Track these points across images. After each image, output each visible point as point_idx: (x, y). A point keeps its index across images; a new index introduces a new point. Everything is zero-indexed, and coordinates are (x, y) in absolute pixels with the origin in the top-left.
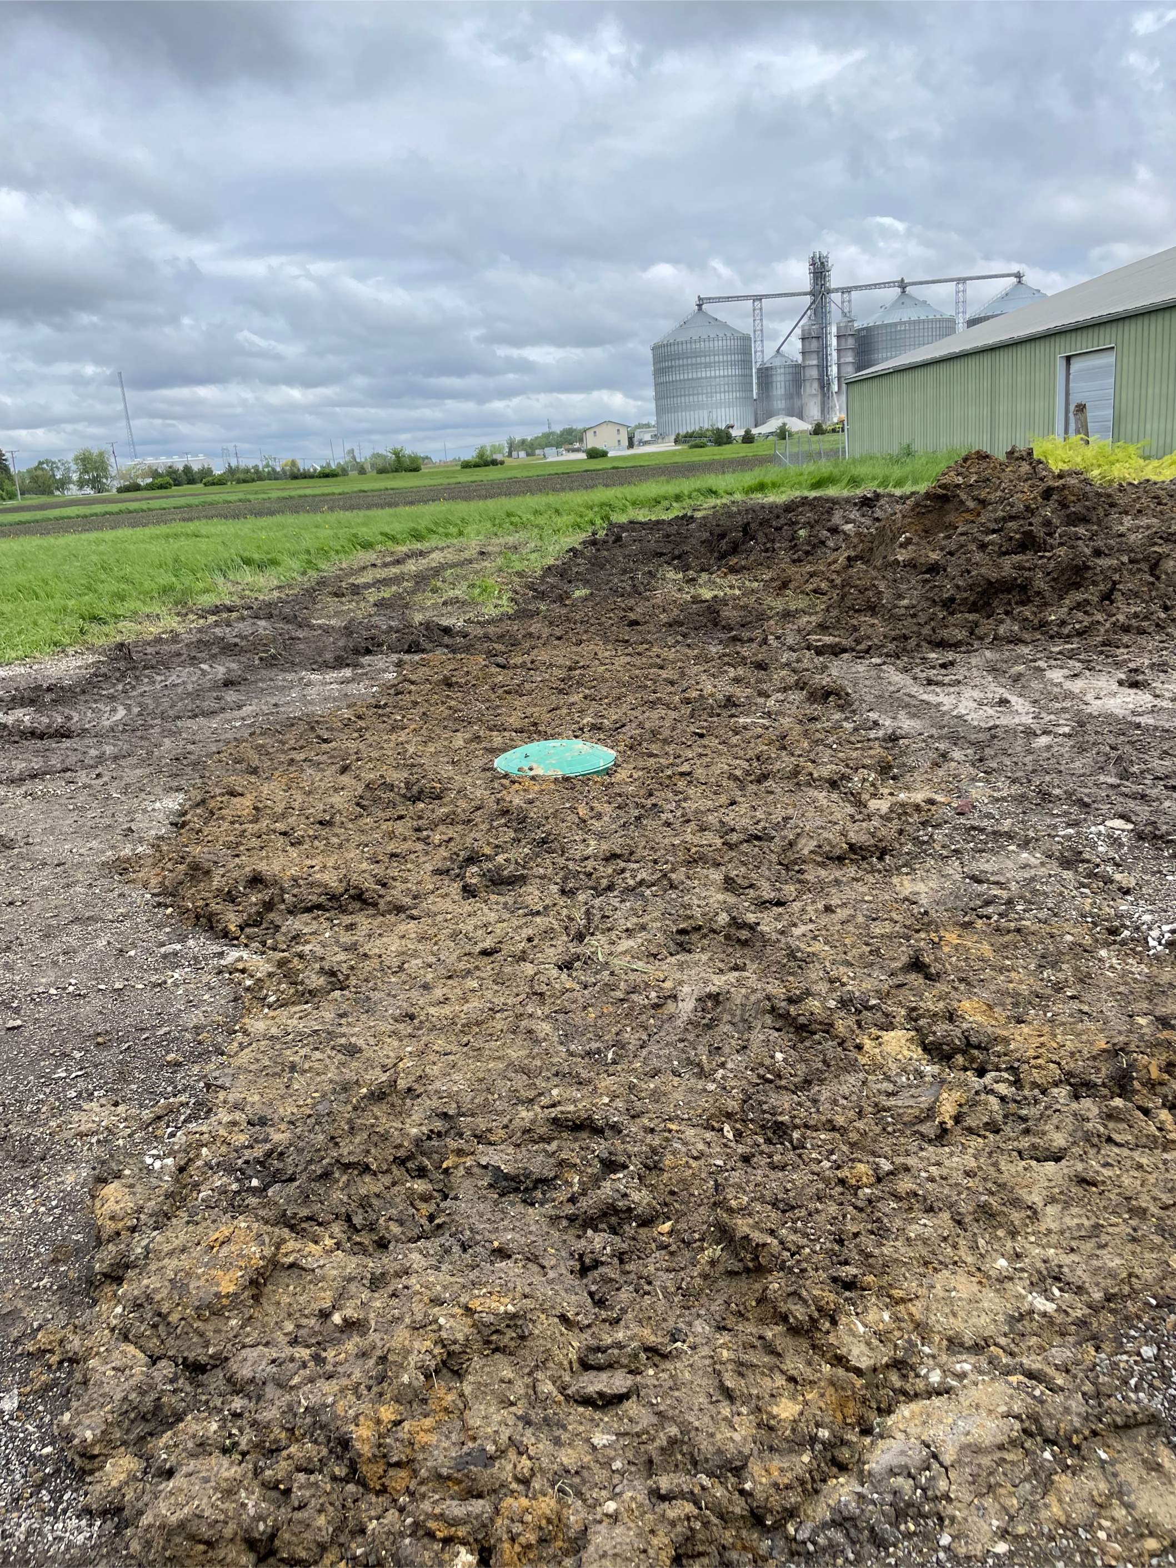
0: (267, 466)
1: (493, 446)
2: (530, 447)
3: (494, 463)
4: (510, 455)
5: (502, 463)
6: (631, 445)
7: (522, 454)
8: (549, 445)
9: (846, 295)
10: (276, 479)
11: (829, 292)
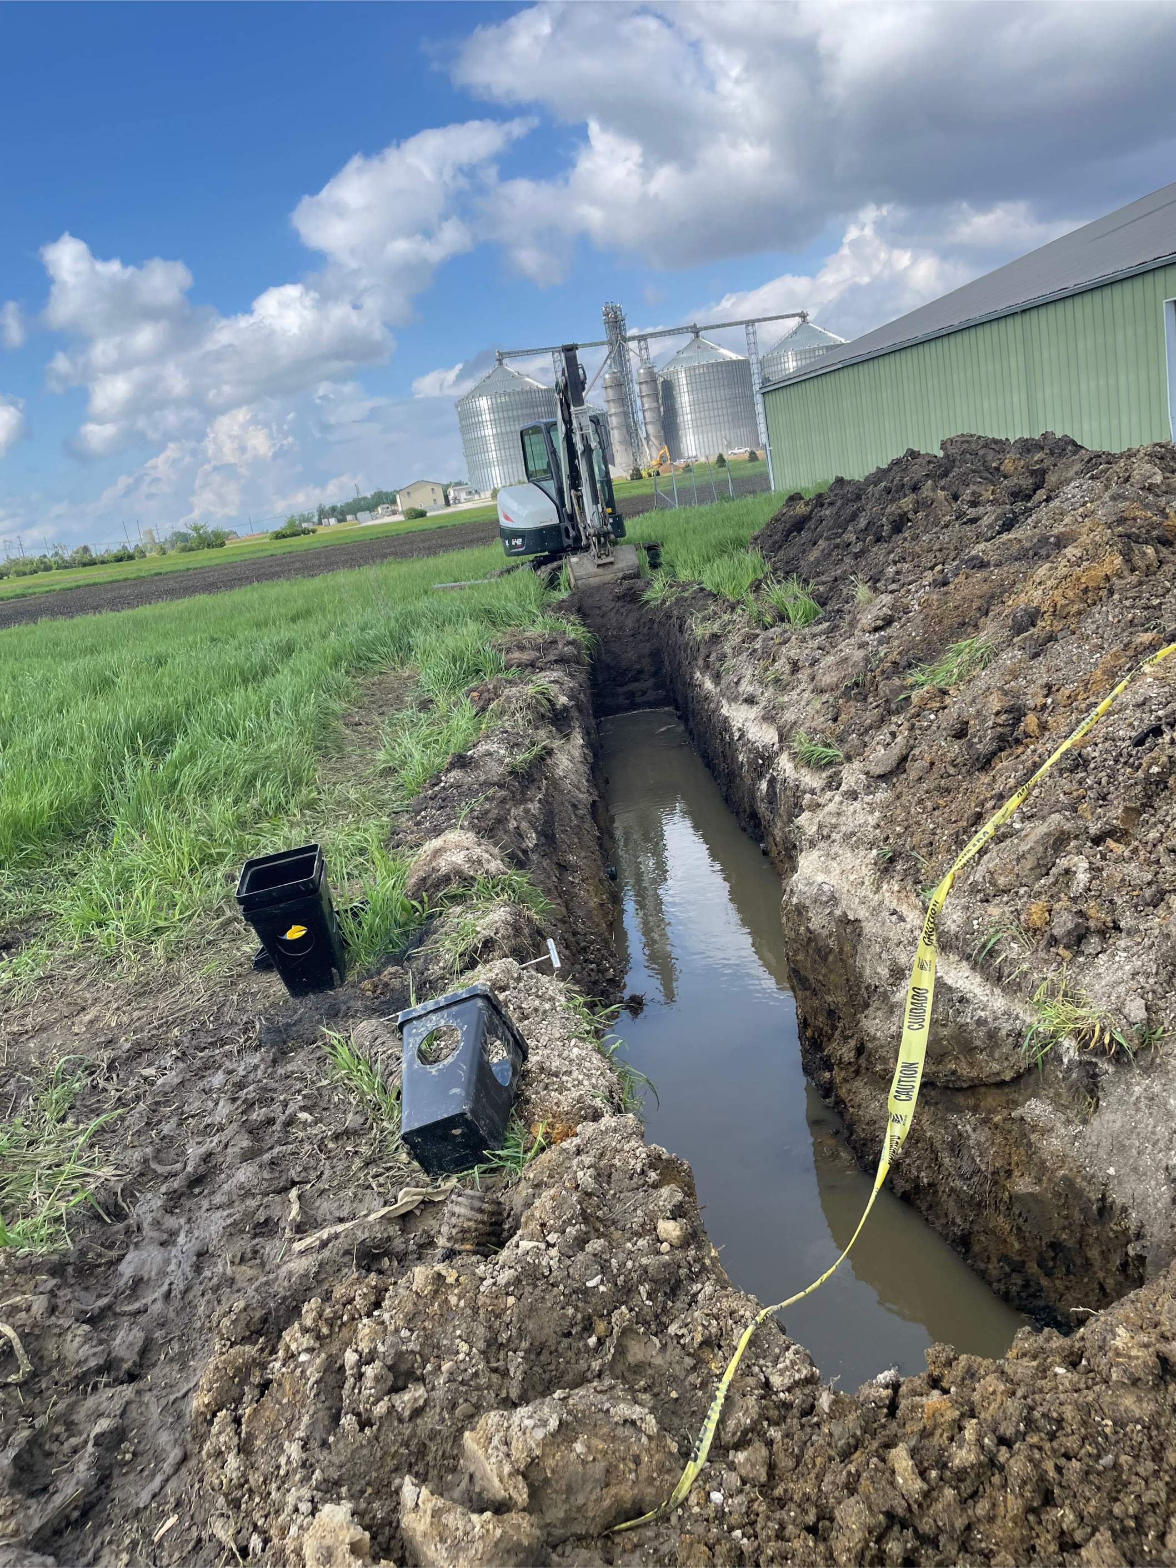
0: (56, 554)
1: (302, 515)
2: (340, 514)
3: (305, 532)
4: (320, 523)
5: (314, 531)
6: (447, 503)
7: (333, 521)
8: (362, 509)
9: (642, 343)
10: (66, 567)
11: (626, 340)
